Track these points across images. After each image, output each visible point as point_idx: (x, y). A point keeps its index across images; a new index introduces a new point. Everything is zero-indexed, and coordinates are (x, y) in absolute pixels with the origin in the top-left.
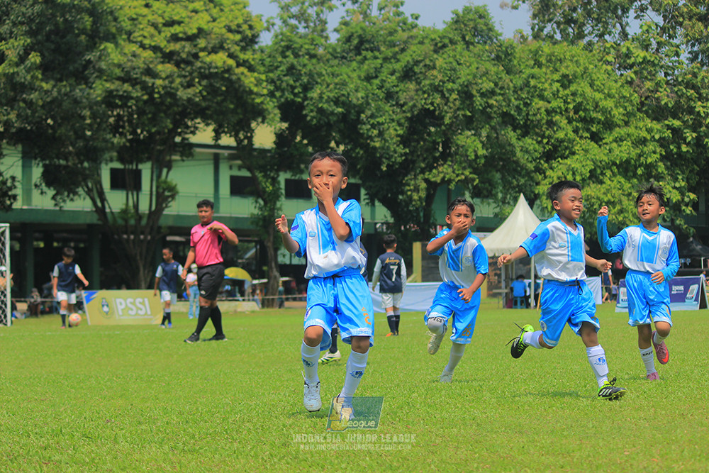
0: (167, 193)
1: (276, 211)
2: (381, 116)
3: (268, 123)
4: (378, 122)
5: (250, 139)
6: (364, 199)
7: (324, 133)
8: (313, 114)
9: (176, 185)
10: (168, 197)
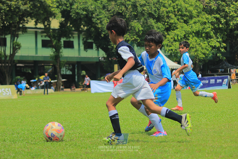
0: (17, 47)
1: (60, 53)
2: (101, 15)
3: (56, 18)
4: (100, 18)
5: (49, 25)
6: (95, 48)
7: (79, 22)
8: (74, 15)
9: (20, 44)
10: (17, 48)
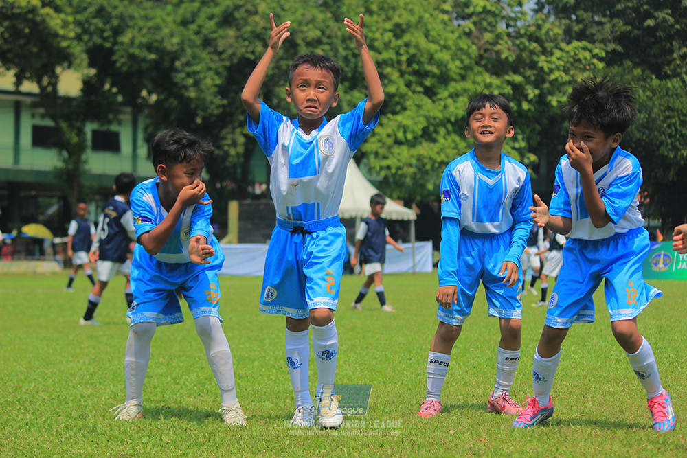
1: (81, 164)
2: (197, 64)
3: (75, 68)
4: (195, 71)
5: (54, 85)
7: (134, 81)
8: (123, 60)
